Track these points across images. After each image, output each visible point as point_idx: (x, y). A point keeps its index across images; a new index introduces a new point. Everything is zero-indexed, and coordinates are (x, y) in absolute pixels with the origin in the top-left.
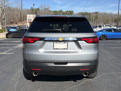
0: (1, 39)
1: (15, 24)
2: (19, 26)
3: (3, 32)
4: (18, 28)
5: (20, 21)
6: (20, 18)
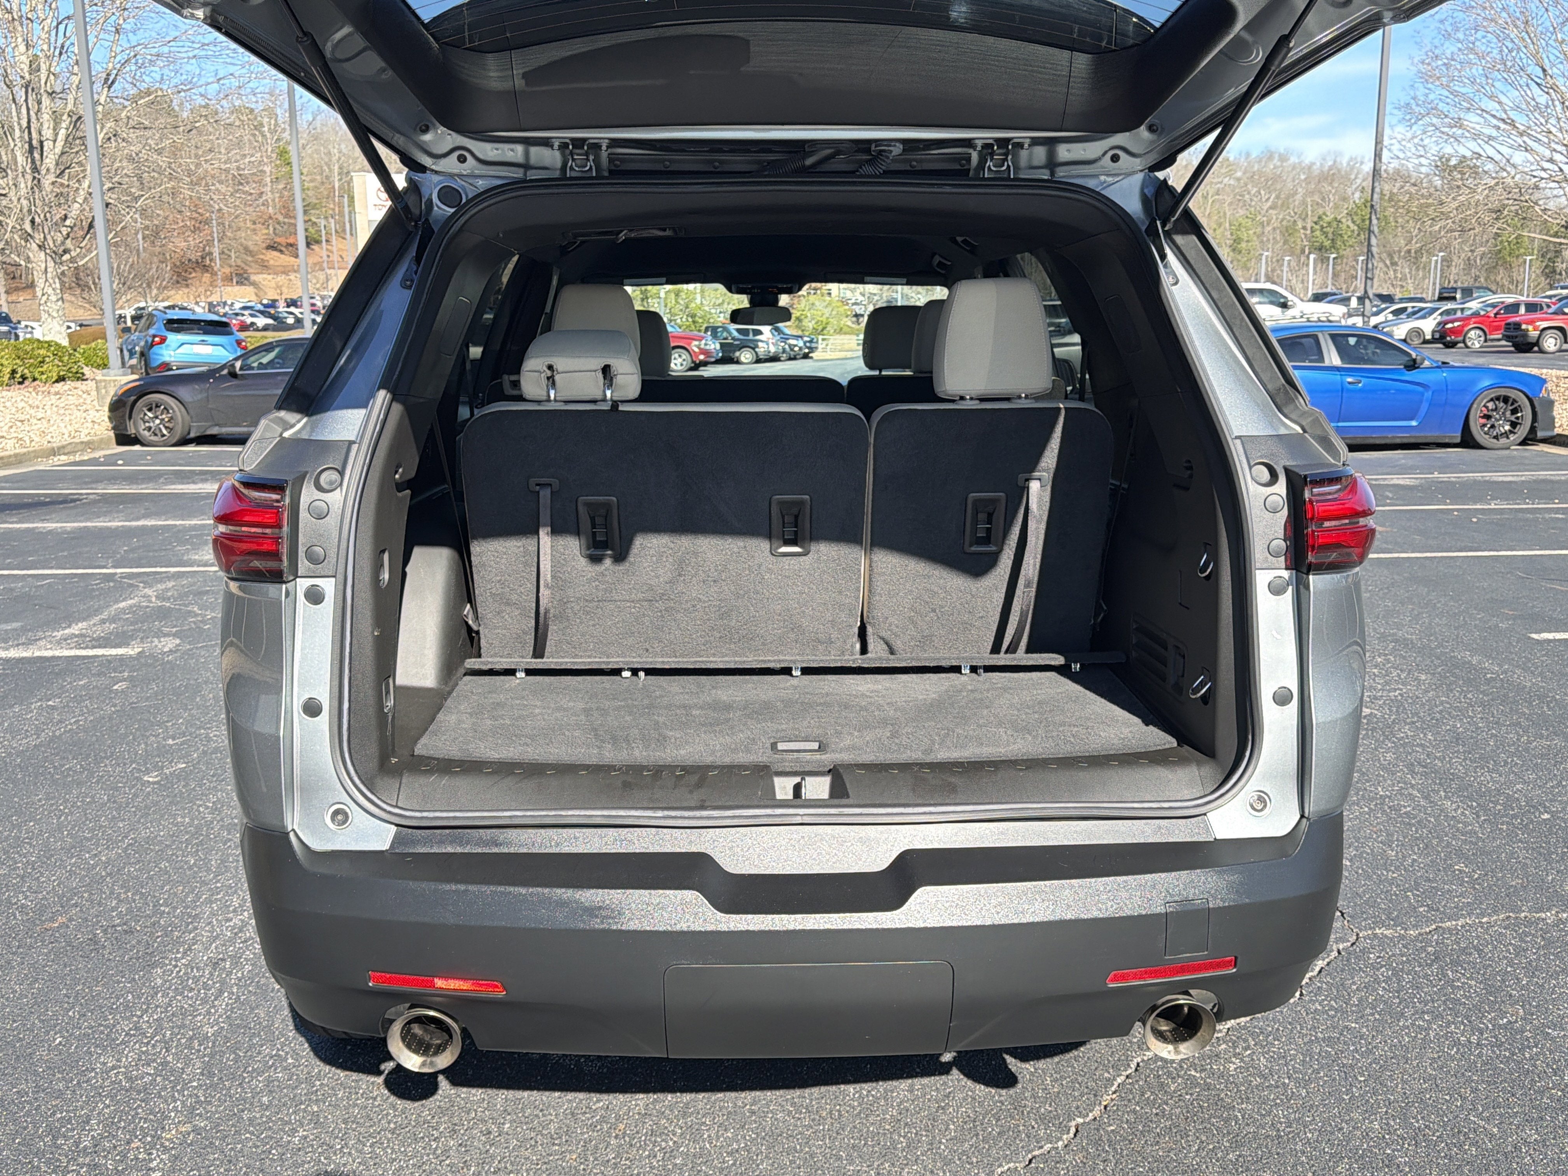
0: (54, 452)
1: (228, 279)
2: (273, 304)
3: (80, 377)
4: (261, 321)
5: (281, 251)
6: (281, 218)
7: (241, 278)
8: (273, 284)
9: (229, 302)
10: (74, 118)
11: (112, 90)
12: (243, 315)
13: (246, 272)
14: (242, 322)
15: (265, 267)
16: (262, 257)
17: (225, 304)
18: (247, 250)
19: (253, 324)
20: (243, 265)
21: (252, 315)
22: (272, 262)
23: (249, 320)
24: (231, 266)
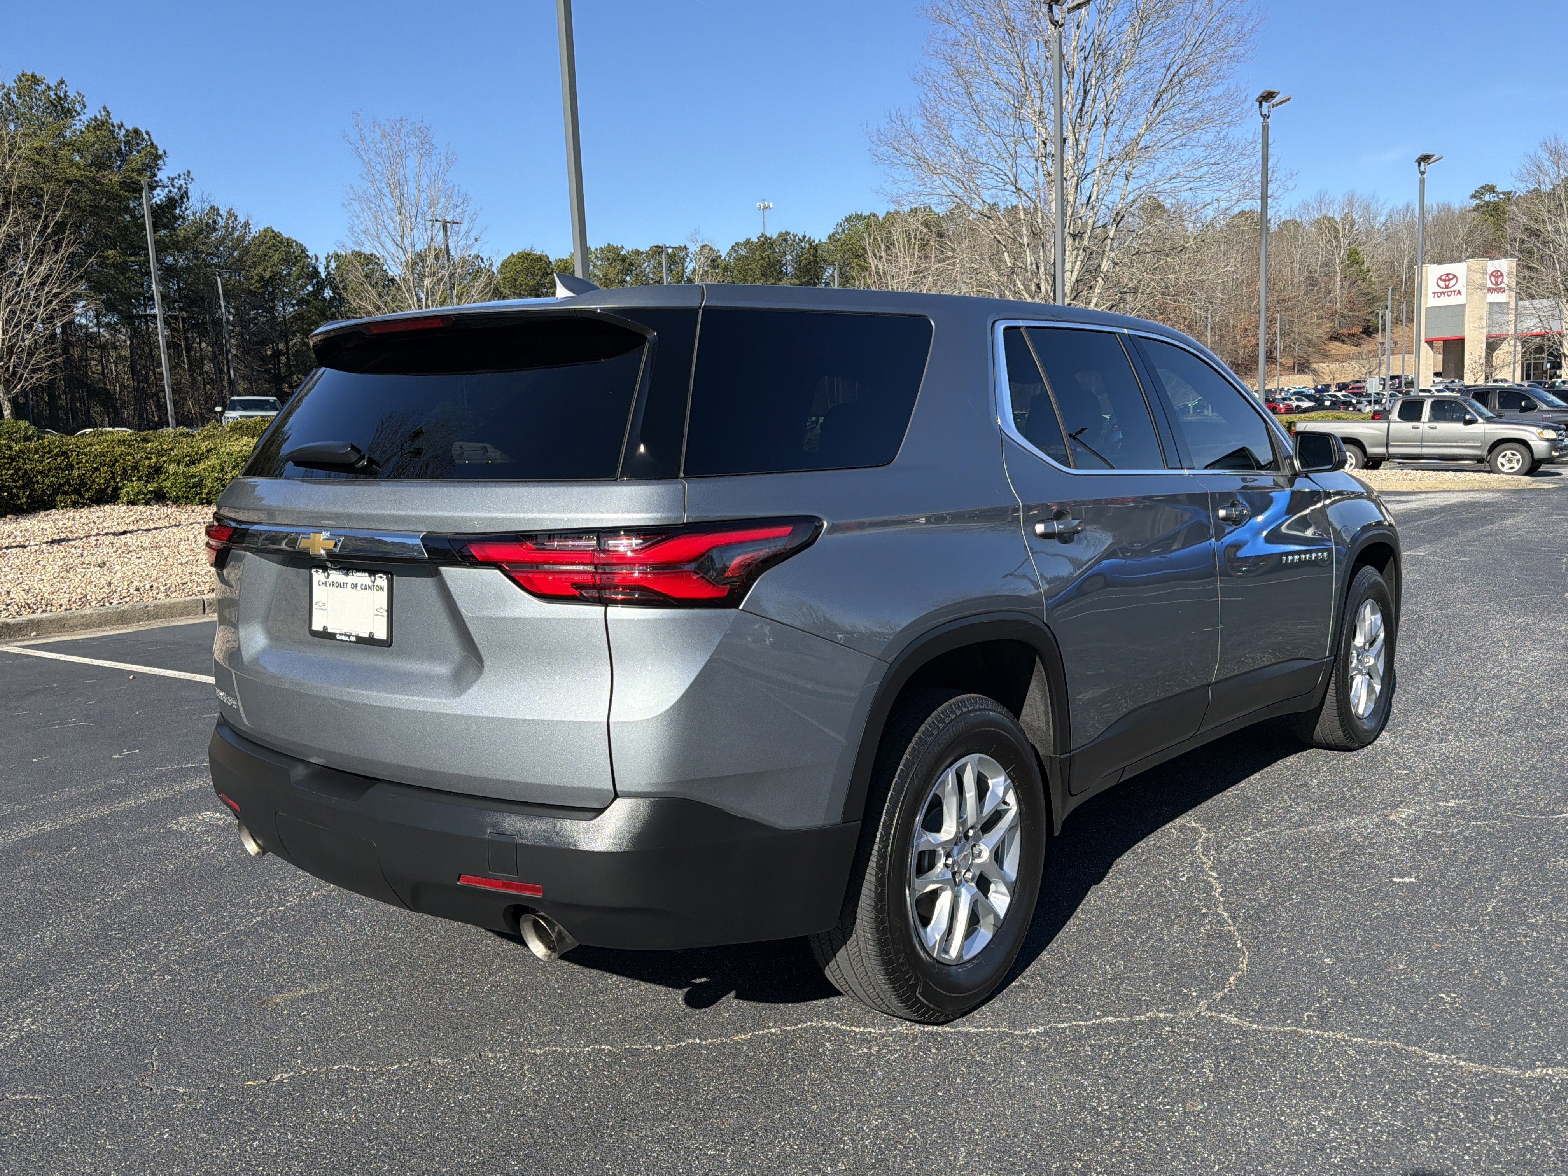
1: (1289, 369)
5: (1343, 342)
6: (1346, 312)
7: (1303, 367)
8: (1327, 371)
9: (1286, 389)
10: (1089, 251)
11: (1121, 225)
12: (1291, 400)
13: (1307, 361)
14: (1288, 405)
15: (1326, 356)
16: (1325, 347)
17: (1282, 390)
18: (1310, 342)
19: (1298, 407)
20: (1305, 356)
21: (1297, 400)
22: (1333, 352)
23: (1295, 404)
24: (1294, 357)
